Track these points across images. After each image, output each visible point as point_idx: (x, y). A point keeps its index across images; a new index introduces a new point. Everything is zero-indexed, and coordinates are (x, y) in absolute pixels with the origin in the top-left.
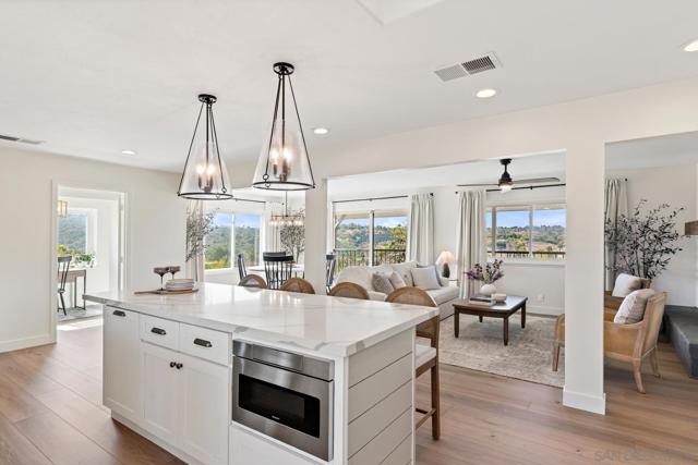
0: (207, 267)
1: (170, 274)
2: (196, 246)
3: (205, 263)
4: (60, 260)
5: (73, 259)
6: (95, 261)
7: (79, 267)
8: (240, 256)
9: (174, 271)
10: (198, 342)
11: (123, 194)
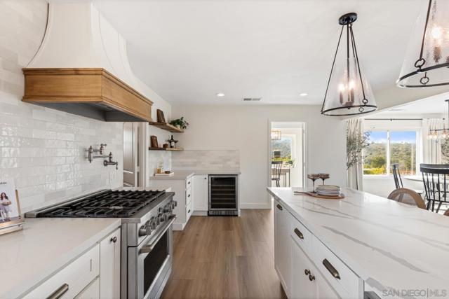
0: (366, 172)
1: (321, 180)
2: (355, 157)
3: (363, 169)
4: (273, 163)
5: (284, 163)
6: (295, 163)
7: (287, 167)
8: (395, 166)
9: (325, 177)
10: (326, 263)
11: (304, 123)
